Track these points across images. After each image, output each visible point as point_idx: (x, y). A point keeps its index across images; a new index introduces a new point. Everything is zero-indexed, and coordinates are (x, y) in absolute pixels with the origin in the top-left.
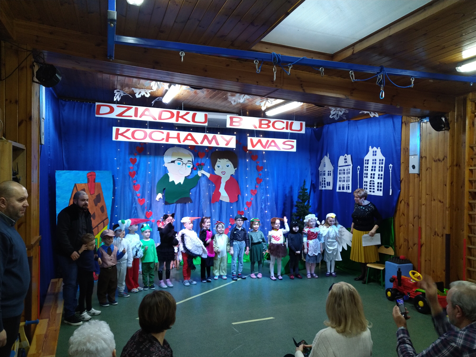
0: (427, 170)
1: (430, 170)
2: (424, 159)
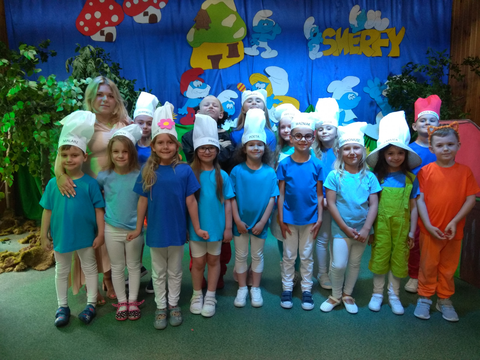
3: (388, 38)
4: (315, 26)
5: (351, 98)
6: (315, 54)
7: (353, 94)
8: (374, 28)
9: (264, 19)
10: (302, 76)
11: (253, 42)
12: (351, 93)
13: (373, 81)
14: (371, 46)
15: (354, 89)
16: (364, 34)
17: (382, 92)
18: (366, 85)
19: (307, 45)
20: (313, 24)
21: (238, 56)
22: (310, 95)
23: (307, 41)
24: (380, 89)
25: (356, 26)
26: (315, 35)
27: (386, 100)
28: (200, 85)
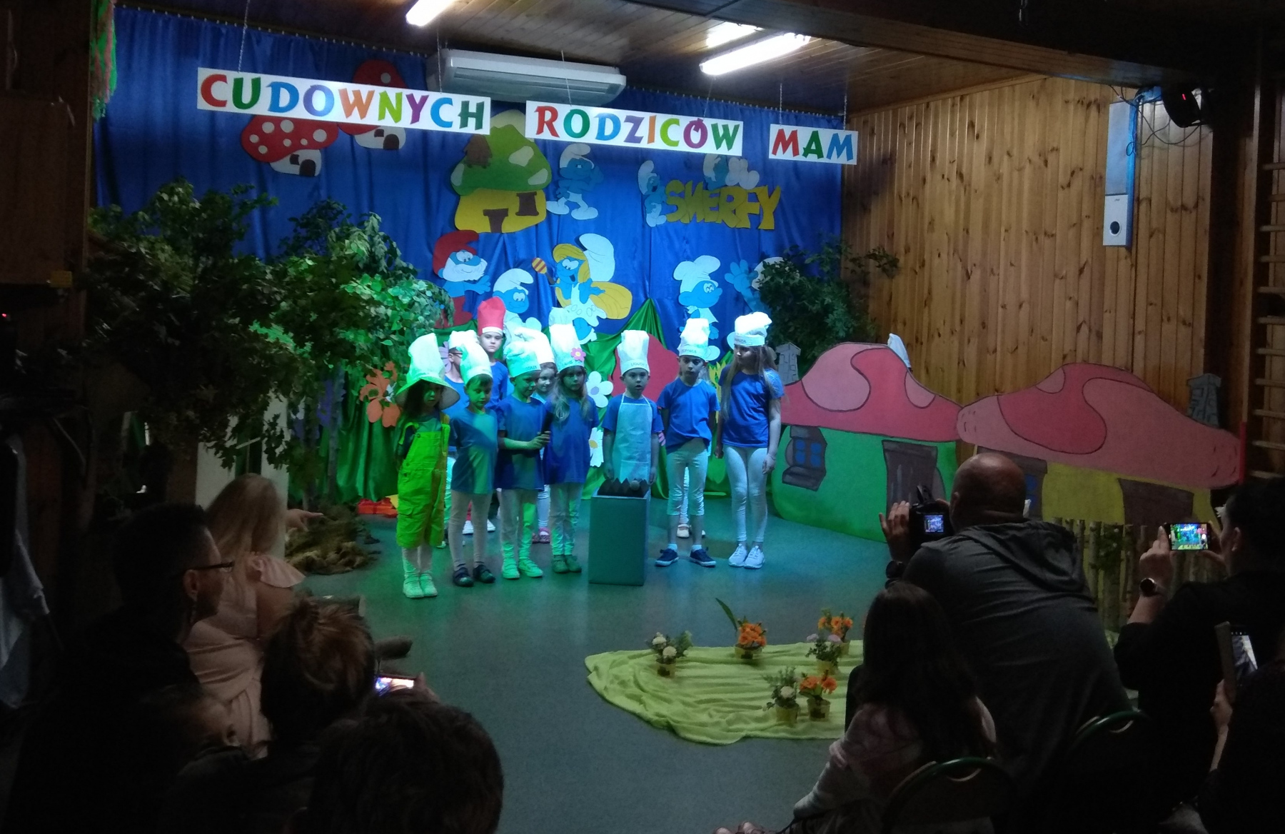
0: (1151, 236)
1: (1161, 236)
2: (1143, 207)
3: (759, 201)
4: (655, 175)
5: (708, 289)
6: (655, 219)
7: (710, 284)
8: (738, 185)
9: (578, 158)
10: (636, 251)
11: (560, 193)
12: (708, 282)
13: (739, 264)
14: (734, 212)
15: (713, 276)
16: (725, 193)
17: (751, 282)
18: (728, 271)
19: (643, 204)
20: (652, 172)
21: (536, 214)
22: (647, 283)
23: (643, 199)
24: (748, 278)
25: (714, 179)
26: (654, 189)
27: (757, 295)
28: (469, 259)
